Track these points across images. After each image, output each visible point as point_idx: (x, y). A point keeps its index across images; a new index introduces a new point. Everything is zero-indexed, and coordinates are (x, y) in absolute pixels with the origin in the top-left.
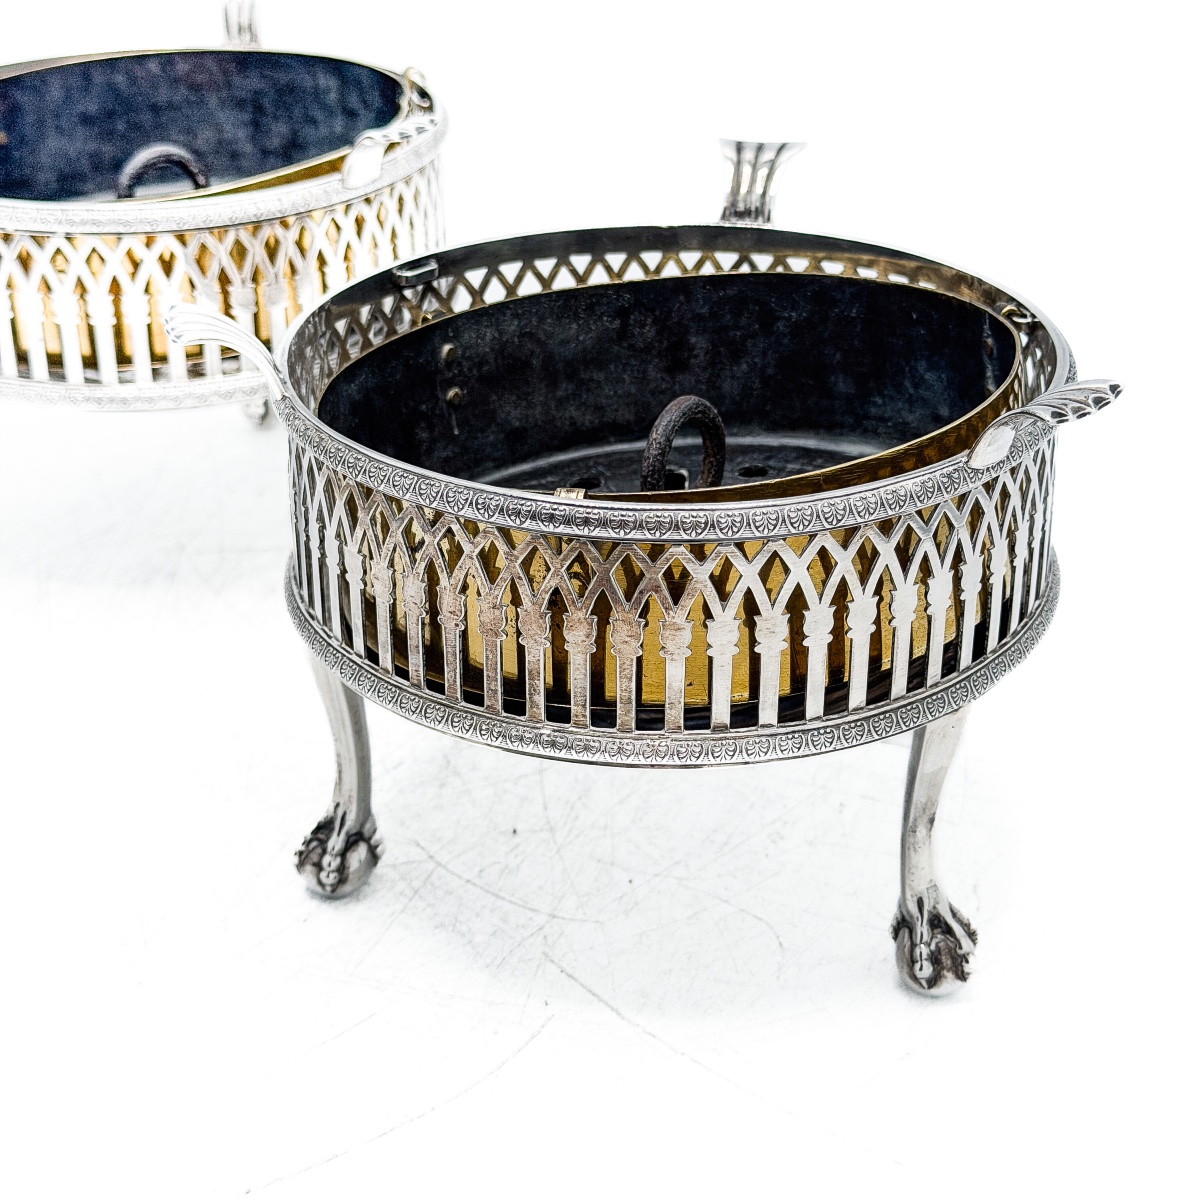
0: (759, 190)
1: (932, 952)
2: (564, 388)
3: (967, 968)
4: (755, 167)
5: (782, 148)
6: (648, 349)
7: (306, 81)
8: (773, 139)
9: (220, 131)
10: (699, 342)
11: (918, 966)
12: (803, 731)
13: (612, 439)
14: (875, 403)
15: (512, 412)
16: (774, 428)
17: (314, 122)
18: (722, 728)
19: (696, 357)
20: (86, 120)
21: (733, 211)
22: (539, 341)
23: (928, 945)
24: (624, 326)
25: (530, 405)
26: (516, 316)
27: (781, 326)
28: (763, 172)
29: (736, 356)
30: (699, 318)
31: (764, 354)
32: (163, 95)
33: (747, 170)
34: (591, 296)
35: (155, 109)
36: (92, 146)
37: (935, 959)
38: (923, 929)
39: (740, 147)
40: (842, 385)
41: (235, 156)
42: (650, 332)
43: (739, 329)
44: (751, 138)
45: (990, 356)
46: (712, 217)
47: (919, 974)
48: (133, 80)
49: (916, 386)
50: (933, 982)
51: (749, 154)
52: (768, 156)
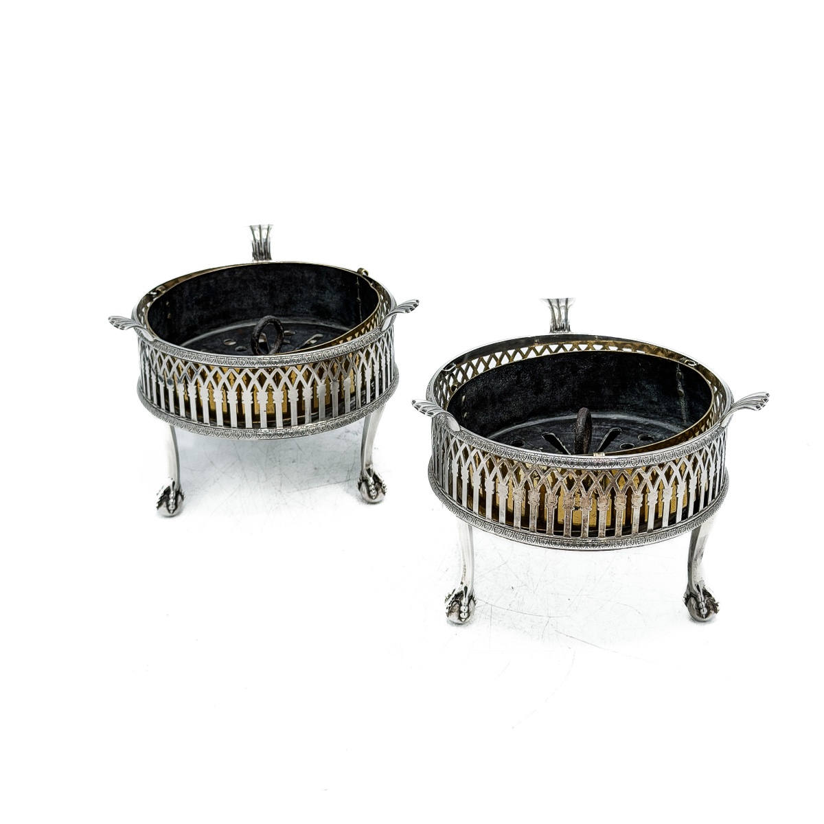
0: (563, 318)
1: (706, 604)
2: (498, 405)
3: (718, 608)
4: (559, 308)
5: (567, 301)
6: (527, 387)
7: (299, 275)
8: (562, 296)
9: (254, 299)
10: (547, 381)
11: (702, 610)
12: (677, 528)
14: (622, 398)
17: (301, 292)
18: (651, 531)
19: (546, 387)
20: (198, 302)
21: (555, 328)
22: (489, 389)
23: (704, 601)
24: (519, 377)
25: (487, 415)
26: (482, 380)
27: (580, 371)
28: (563, 311)
29: (562, 385)
30: (547, 372)
31: (574, 383)
32: (229, 286)
33: (556, 311)
34: (507, 368)
35: (226, 293)
36: (199, 313)
37: (707, 607)
38: (701, 596)
39: (550, 302)
40: (607, 392)
41: (260, 309)
42: (528, 379)
43: (563, 374)
44: (553, 297)
45: (681, 380)
46: (545, 331)
47: (703, 613)
48: (216, 282)
49: (641, 391)
50: (707, 615)
51: (555, 304)
52: (562, 304)
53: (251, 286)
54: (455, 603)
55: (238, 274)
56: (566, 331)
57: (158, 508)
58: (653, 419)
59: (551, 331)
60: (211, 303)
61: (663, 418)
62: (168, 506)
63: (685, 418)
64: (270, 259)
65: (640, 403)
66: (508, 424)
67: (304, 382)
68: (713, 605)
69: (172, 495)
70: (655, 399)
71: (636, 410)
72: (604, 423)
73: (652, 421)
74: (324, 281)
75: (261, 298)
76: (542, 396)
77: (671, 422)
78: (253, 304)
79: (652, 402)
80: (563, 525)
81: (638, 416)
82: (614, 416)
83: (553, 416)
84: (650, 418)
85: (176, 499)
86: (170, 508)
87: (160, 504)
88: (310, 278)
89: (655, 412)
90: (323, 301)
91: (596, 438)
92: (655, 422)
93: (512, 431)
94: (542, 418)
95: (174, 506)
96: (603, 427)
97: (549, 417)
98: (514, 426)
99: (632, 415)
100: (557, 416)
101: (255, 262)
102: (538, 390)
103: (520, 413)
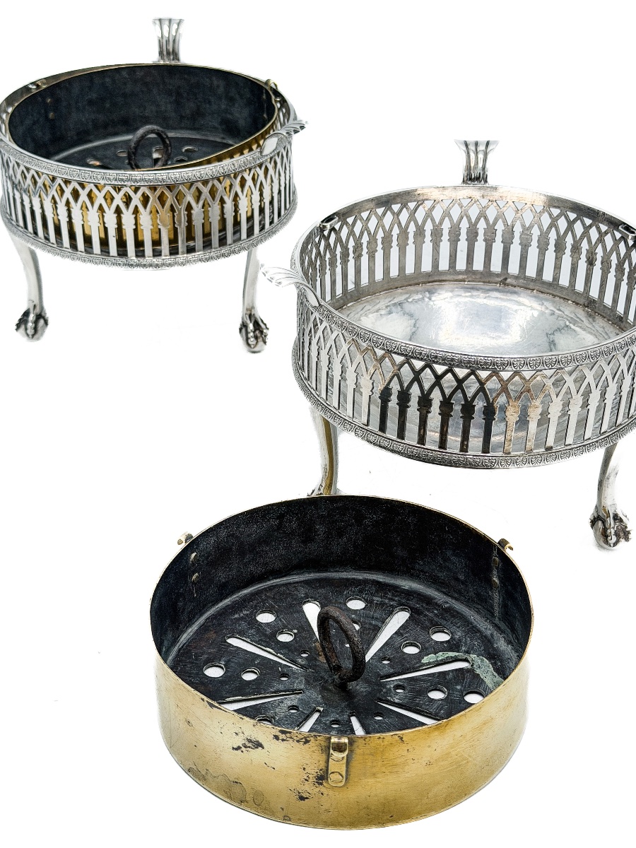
2: (248, 557)
6: (292, 533)
10: (320, 529)
13: (271, 578)
14: (419, 564)
15: (222, 576)
16: (359, 568)
19: (318, 535)
22: (237, 537)
24: (280, 523)
25: (231, 569)
26: (226, 528)
27: (367, 521)
29: (340, 535)
30: (320, 517)
31: (357, 534)
40: (400, 552)
42: (294, 524)
43: (343, 522)
45: (497, 568)
49: (445, 561)
58: (456, 599)
61: (469, 603)
63: (496, 614)
65: (442, 575)
66: (262, 578)
70: (462, 577)
71: (435, 582)
72: (389, 595)
73: (454, 601)
76: (312, 547)
77: (479, 612)
79: (457, 579)
81: (438, 590)
82: (406, 584)
83: (326, 571)
84: (453, 597)
89: (460, 592)
91: (374, 623)
92: (459, 606)
93: (265, 589)
94: (310, 573)
96: (387, 601)
97: (319, 571)
98: (269, 580)
99: (429, 586)
100: (330, 572)
102: (308, 537)
103: (278, 565)
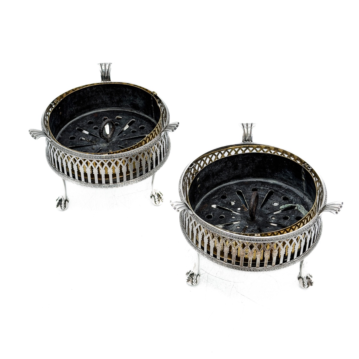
0: (249, 133)
1: (307, 283)
2: (216, 177)
4: (247, 128)
5: (252, 124)
6: (230, 167)
8: (250, 122)
10: (240, 165)
13: (223, 183)
14: (276, 174)
15: (207, 185)
16: (254, 177)
17: (125, 97)
19: (239, 167)
21: (245, 140)
22: (211, 171)
24: (226, 164)
25: (210, 182)
26: (208, 168)
27: (256, 161)
28: (249, 129)
29: (247, 167)
30: (240, 161)
31: (253, 166)
32: (90, 94)
33: (246, 130)
34: (220, 161)
35: (89, 97)
38: (305, 280)
39: (243, 125)
40: (269, 171)
42: (231, 164)
43: (248, 162)
44: (245, 122)
45: (304, 174)
46: (240, 141)
49: (285, 173)
50: (307, 287)
51: (245, 126)
52: (249, 126)
53: (101, 94)
54: (190, 277)
55: (94, 89)
56: (250, 142)
57: (57, 207)
58: (290, 186)
59: (243, 141)
60: (81, 102)
61: (295, 186)
62: (61, 207)
63: (304, 190)
64: (110, 80)
65: (284, 178)
66: (220, 184)
67: (122, 165)
68: (311, 283)
69: (63, 202)
70: (291, 178)
71: (281, 180)
72: (266, 186)
73: (289, 186)
74: (136, 94)
75: (106, 98)
76: (237, 171)
77: (298, 189)
78: (102, 101)
79: (290, 179)
80: (240, 257)
81: (283, 183)
82: (271, 181)
83: (242, 179)
84: (289, 185)
85: (65, 204)
86: (62, 208)
87: (58, 206)
88: (129, 91)
89: (291, 183)
90: (136, 102)
91: (261, 196)
92: (291, 188)
93: (222, 188)
94: (237, 180)
95: (64, 207)
96: (265, 188)
97: (240, 180)
98: (223, 184)
99: (280, 182)
100: (244, 179)
101: (103, 82)
102: (236, 168)
103: (226, 179)
